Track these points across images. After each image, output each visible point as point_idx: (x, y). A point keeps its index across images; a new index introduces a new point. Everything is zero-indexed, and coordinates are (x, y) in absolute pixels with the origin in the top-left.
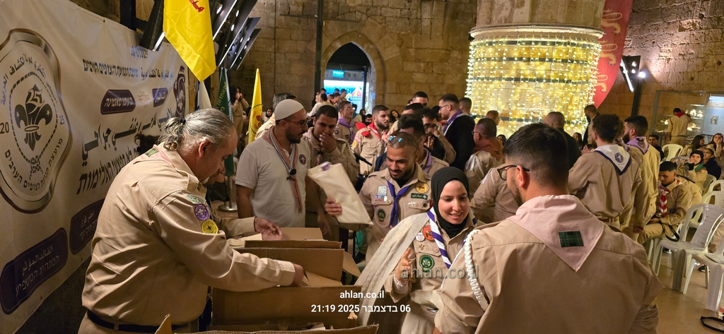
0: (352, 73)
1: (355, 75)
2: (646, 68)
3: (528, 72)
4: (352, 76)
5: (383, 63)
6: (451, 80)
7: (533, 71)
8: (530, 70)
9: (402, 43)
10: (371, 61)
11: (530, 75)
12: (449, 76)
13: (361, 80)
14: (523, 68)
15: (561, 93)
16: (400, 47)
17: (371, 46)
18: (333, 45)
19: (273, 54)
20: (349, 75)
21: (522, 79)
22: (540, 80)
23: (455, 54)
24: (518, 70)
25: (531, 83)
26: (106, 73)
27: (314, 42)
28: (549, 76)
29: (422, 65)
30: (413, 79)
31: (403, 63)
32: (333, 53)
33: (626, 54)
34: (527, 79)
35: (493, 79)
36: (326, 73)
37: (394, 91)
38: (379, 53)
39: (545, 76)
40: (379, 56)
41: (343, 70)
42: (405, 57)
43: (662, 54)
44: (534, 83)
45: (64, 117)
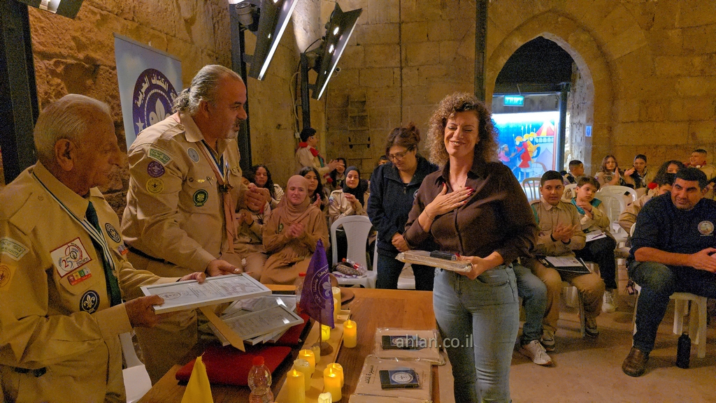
1: (542, 101)
4: (537, 103)
5: (609, 67)
13: (555, 109)
16: (648, 29)
17: (584, 37)
18: (507, 43)
19: (397, 71)
20: (532, 101)
27: (472, 41)
29: (697, 60)
30: (676, 91)
31: (653, 60)
32: (508, 57)
36: (493, 100)
37: (635, 119)
38: (599, 47)
40: (601, 53)
41: (523, 92)
42: (658, 48)
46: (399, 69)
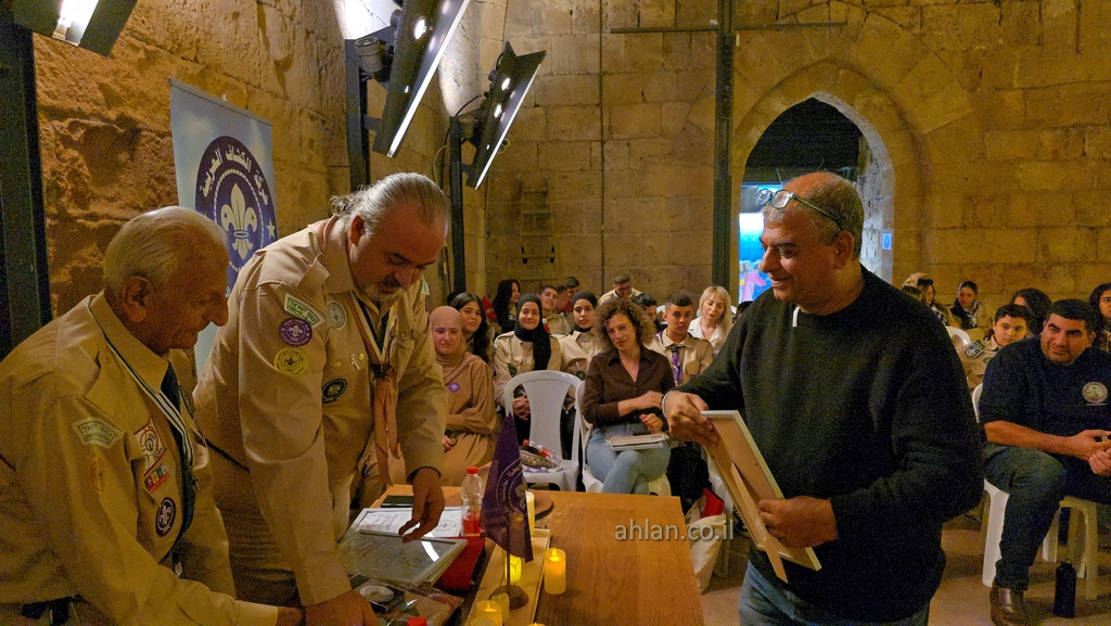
5: (916, 144)
9: (977, 74)
16: (973, 90)
17: (878, 99)
18: (763, 106)
19: (596, 146)
27: (710, 103)
29: (1047, 138)
30: (1017, 182)
31: (982, 136)
36: (741, 193)
37: (956, 223)
38: (901, 114)
40: (902, 122)
42: (988, 118)
46: (598, 143)
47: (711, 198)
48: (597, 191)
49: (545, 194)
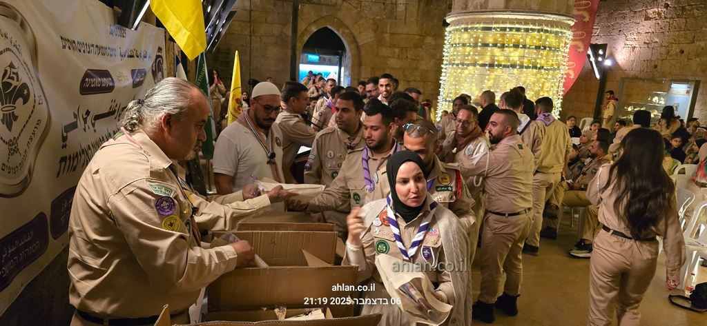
0: (327, 57)
1: (329, 60)
2: (612, 56)
3: (502, 58)
4: (327, 60)
5: (358, 47)
6: (425, 65)
7: (508, 58)
8: (505, 56)
9: (377, 28)
10: (346, 46)
11: (504, 61)
12: (423, 62)
13: (336, 65)
14: (498, 54)
15: (533, 79)
16: (375, 32)
17: (347, 31)
18: (308, 29)
20: (324, 59)
21: (497, 65)
22: (513, 66)
23: (429, 40)
24: (493, 56)
25: (504, 69)
26: (84, 52)
27: (290, 27)
28: (522, 62)
29: (397, 50)
30: (387, 64)
31: (378, 48)
32: (309, 36)
33: (594, 42)
34: (501, 65)
35: (468, 65)
36: (301, 57)
38: (354, 37)
39: (518, 62)
40: (354, 41)
41: (319, 54)
42: (380, 42)
43: (627, 42)
44: (507, 69)
45: (43, 98)
46: (249, 36)
47: (290, 61)
48: (248, 54)
49: (228, 53)
